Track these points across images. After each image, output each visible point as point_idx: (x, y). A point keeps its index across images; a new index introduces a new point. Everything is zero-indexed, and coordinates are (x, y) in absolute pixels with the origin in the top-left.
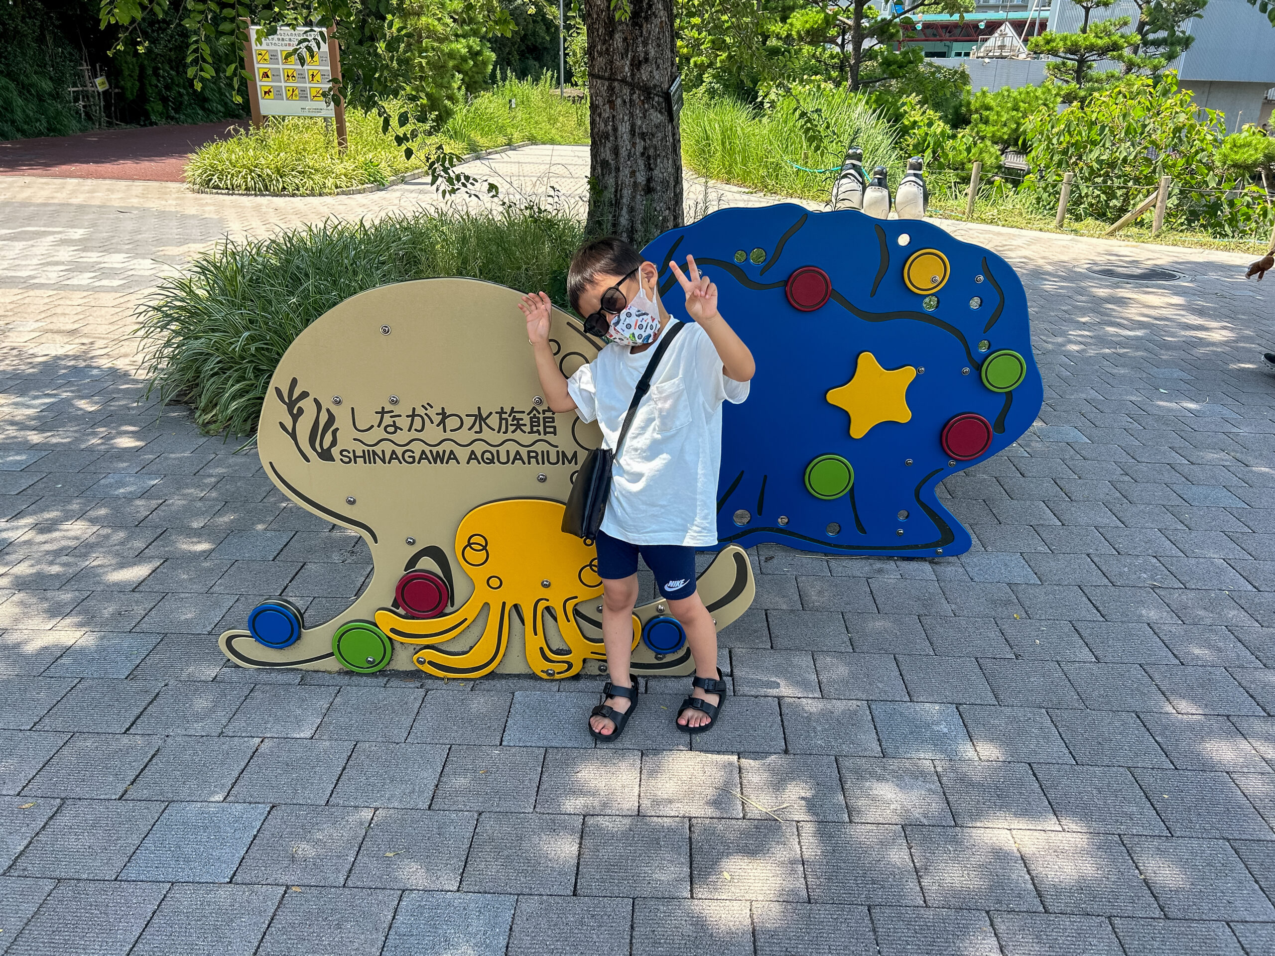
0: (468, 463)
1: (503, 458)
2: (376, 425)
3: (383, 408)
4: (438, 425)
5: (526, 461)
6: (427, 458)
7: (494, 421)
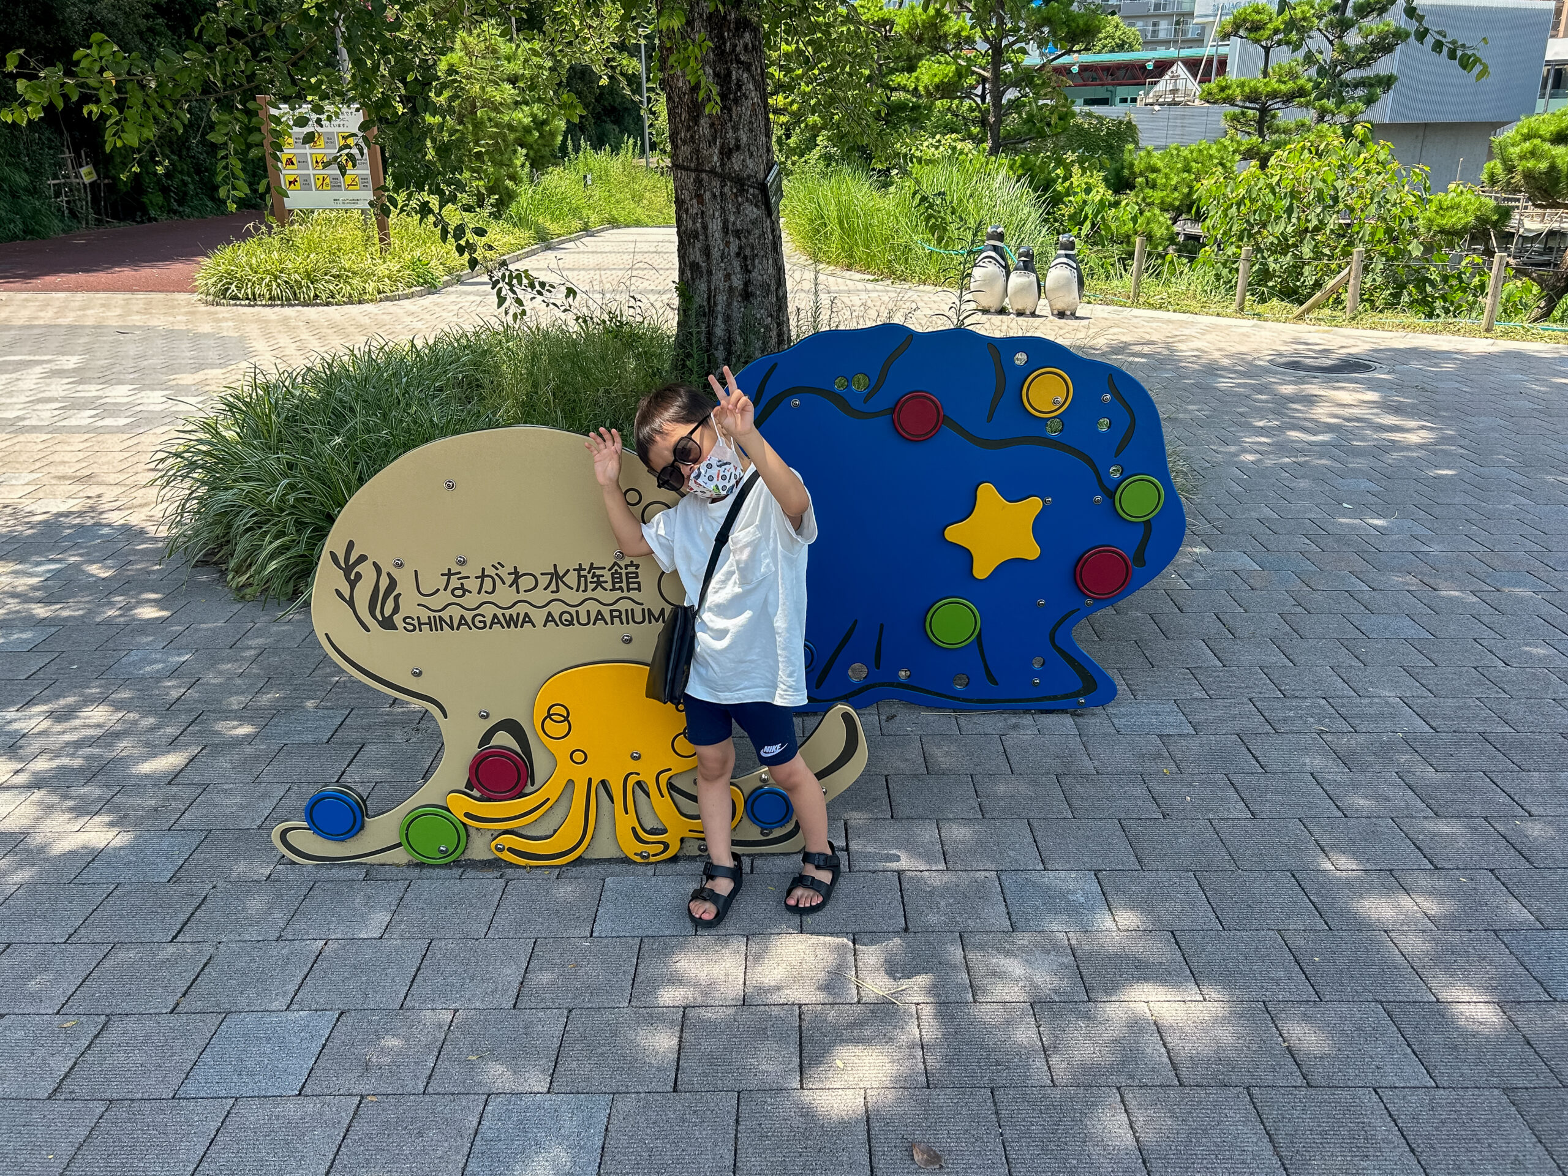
0: (545, 626)
1: (583, 620)
2: (442, 588)
3: (449, 570)
4: (510, 586)
5: (609, 621)
6: (499, 622)
7: (572, 579)
